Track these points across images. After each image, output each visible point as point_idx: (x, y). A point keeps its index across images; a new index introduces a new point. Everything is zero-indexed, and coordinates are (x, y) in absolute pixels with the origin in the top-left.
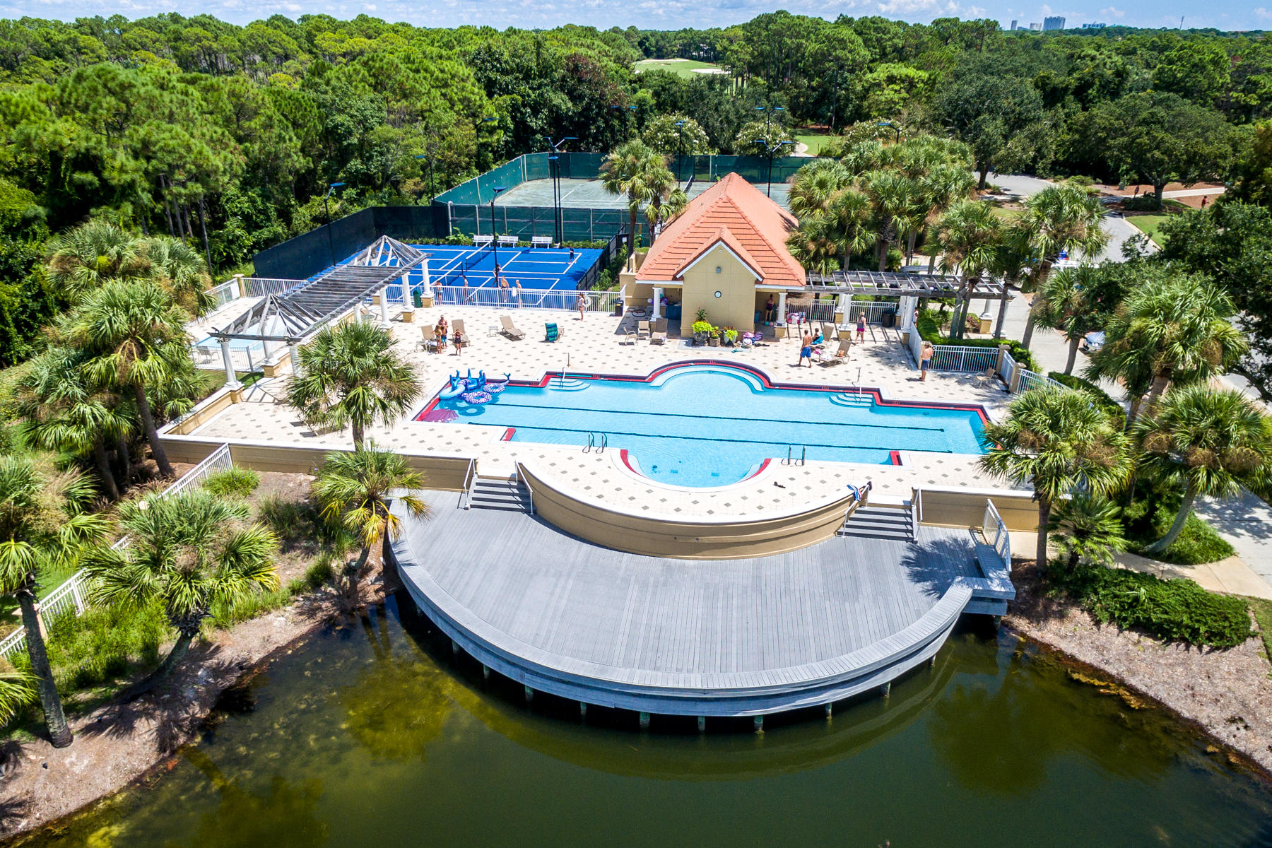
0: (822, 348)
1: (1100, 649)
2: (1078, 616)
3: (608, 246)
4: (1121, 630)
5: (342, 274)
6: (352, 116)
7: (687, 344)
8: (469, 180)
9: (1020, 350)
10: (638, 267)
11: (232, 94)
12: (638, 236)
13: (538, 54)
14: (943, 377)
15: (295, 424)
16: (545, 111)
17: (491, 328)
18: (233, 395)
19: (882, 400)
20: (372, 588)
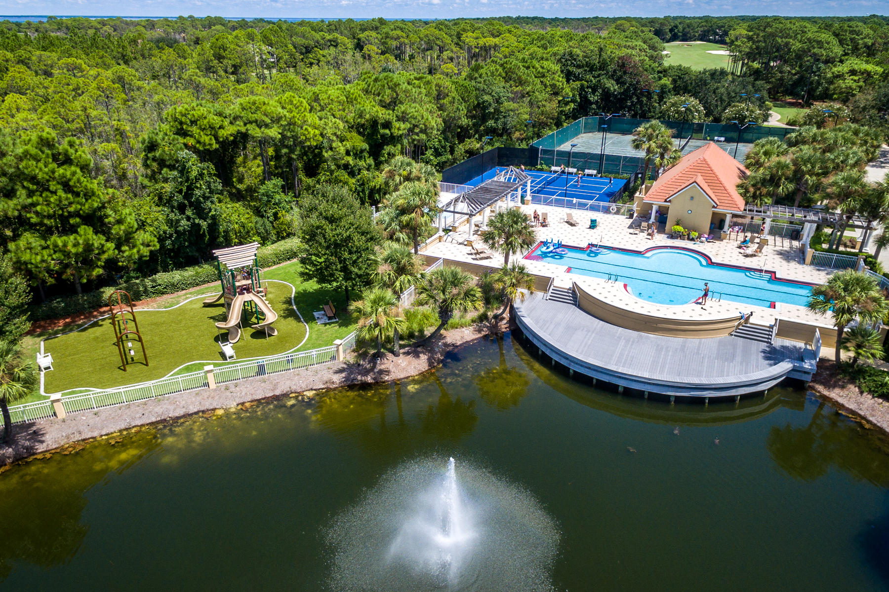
0: (748, 247)
1: (859, 404)
2: (853, 389)
3: (630, 178)
4: (873, 397)
5: (490, 185)
6: (493, 96)
7: (668, 237)
8: (551, 133)
9: (871, 259)
10: (646, 193)
11: (437, 85)
12: (649, 173)
13: (600, 55)
14: (819, 270)
15: (468, 254)
16: (600, 91)
17: (561, 219)
18: (440, 238)
19: (775, 277)
20: (503, 326)
